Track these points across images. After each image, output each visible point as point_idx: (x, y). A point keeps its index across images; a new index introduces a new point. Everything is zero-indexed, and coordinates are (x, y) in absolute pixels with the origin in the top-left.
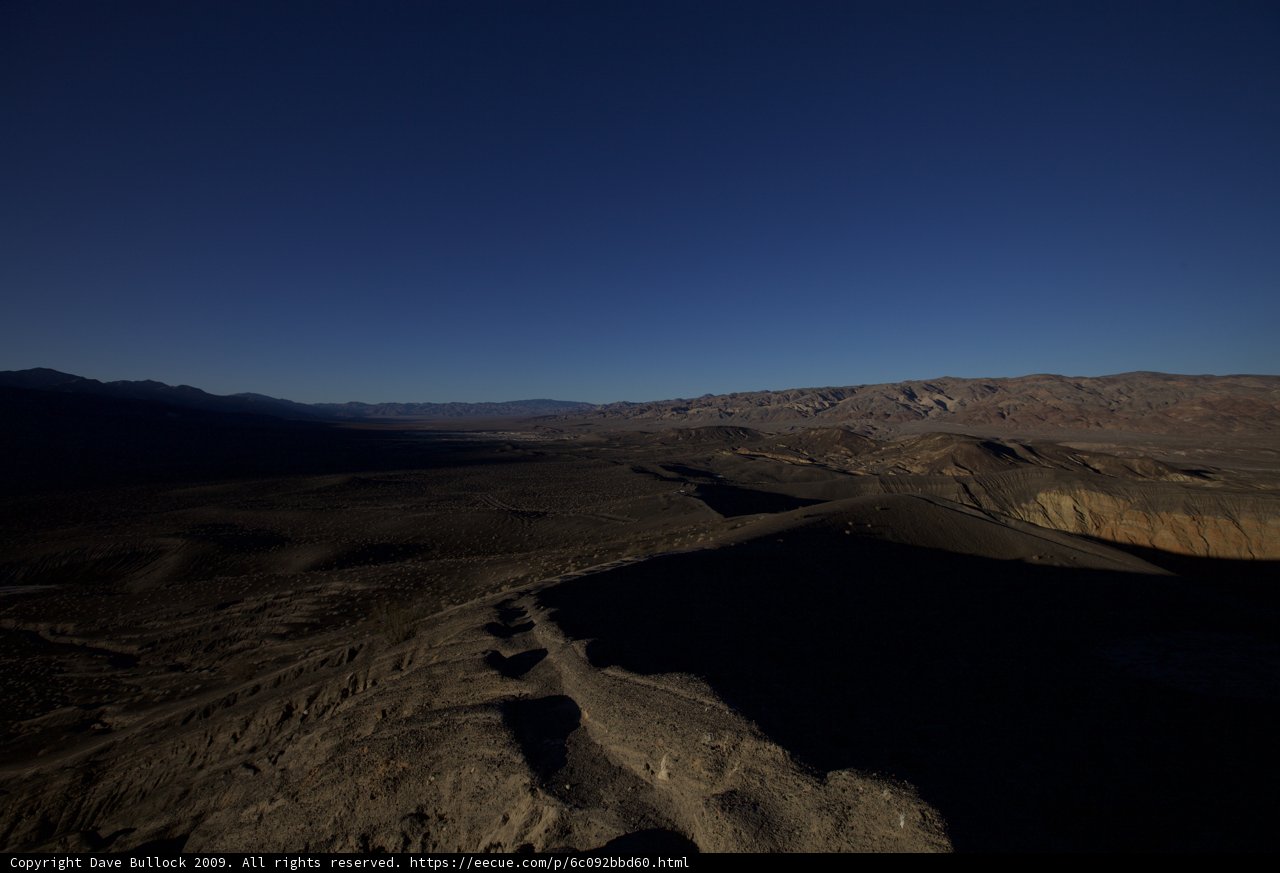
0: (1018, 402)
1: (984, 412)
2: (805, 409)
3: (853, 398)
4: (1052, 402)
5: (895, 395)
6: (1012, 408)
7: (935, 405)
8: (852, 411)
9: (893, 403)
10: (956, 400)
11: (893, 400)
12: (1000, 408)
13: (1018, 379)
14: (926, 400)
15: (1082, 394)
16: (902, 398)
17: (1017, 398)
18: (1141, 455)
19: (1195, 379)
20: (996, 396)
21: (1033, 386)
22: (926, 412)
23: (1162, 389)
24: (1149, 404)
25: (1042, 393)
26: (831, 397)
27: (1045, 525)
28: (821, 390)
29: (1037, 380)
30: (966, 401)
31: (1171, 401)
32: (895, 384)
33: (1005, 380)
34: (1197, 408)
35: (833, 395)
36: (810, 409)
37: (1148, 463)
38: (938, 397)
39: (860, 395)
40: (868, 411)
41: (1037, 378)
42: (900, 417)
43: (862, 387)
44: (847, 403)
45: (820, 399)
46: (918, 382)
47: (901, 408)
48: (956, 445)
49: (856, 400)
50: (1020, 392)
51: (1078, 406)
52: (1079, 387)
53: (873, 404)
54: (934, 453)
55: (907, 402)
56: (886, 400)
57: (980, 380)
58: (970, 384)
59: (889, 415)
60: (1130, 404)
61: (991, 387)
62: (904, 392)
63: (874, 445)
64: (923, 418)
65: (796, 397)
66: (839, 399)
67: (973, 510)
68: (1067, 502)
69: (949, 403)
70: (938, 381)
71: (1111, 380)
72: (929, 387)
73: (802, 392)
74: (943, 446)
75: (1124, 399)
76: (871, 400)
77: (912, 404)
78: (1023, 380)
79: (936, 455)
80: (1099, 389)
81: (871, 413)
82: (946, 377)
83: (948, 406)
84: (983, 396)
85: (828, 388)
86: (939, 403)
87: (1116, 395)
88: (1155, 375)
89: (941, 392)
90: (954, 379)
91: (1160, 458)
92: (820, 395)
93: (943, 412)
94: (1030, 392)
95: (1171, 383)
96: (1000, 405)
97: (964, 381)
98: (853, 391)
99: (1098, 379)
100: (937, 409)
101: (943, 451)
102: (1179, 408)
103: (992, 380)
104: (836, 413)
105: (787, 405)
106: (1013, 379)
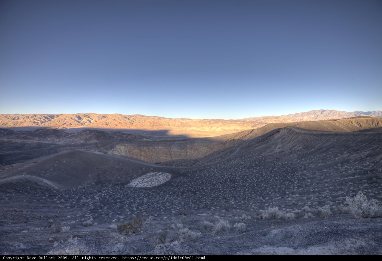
0: (111, 121)
1: (102, 124)
2: (37, 121)
3: (58, 118)
4: (120, 121)
5: (74, 118)
6: (109, 123)
7: (87, 121)
8: (57, 123)
9: (73, 120)
10: (94, 120)
11: (73, 119)
12: (107, 123)
13: (111, 114)
14: (85, 120)
15: (126, 119)
16: (76, 119)
17: (111, 120)
18: (138, 134)
19: (147, 117)
20: (105, 119)
21: (114, 117)
22: (84, 123)
23: (142, 119)
24: (139, 122)
25: (117, 119)
26: (48, 117)
27: (118, 154)
28: (44, 115)
29: (116, 115)
30: (97, 120)
31: (143, 122)
32: (74, 114)
33: (108, 115)
34: (148, 123)
35: (50, 117)
36: (39, 122)
37: (139, 136)
38: (88, 119)
39: (60, 117)
40: (64, 123)
41: (115, 115)
42: (75, 125)
43: (61, 115)
44: (55, 120)
45: (44, 118)
46: (82, 114)
47: (76, 122)
48: (94, 133)
49: (59, 119)
50: (111, 118)
51: (125, 122)
52: (125, 117)
53: (66, 121)
54: (87, 136)
55: (78, 120)
56: (71, 119)
57: (101, 114)
58: (98, 115)
59: (72, 124)
60: (136, 122)
61: (104, 116)
62: (77, 117)
63: (66, 134)
64: (83, 125)
65: (32, 117)
66: (52, 118)
67: (99, 152)
68: (123, 147)
69: (92, 121)
70: (89, 114)
71: (132, 116)
72: (86, 116)
73: (35, 115)
74: (89, 134)
75: (134, 121)
76: (65, 119)
77: (80, 121)
78: (112, 115)
79: (88, 137)
80: (130, 118)
81: (65, 124)
82: (91, 113)
83: (91, 122)
84: (101, 119)
85: (47, 114)
86: (88, 120)
87: (133, 120)
88: (141, 115)
89: (89, 117)
90: (94, 114)
91: (141, 135)
92: (44, 117)
93: (90, 123)
94: (114, 118)
95: (143, 117)
96: (106, 122)
97: (96, 114)
98: (58, 116)
99: (129, 116)
100: (88, 123)
101: (90, 135)
102: (145, 123)
103: (104, 115)
104: (51, 123)
105: (28, 120)
106: (109, 115)
